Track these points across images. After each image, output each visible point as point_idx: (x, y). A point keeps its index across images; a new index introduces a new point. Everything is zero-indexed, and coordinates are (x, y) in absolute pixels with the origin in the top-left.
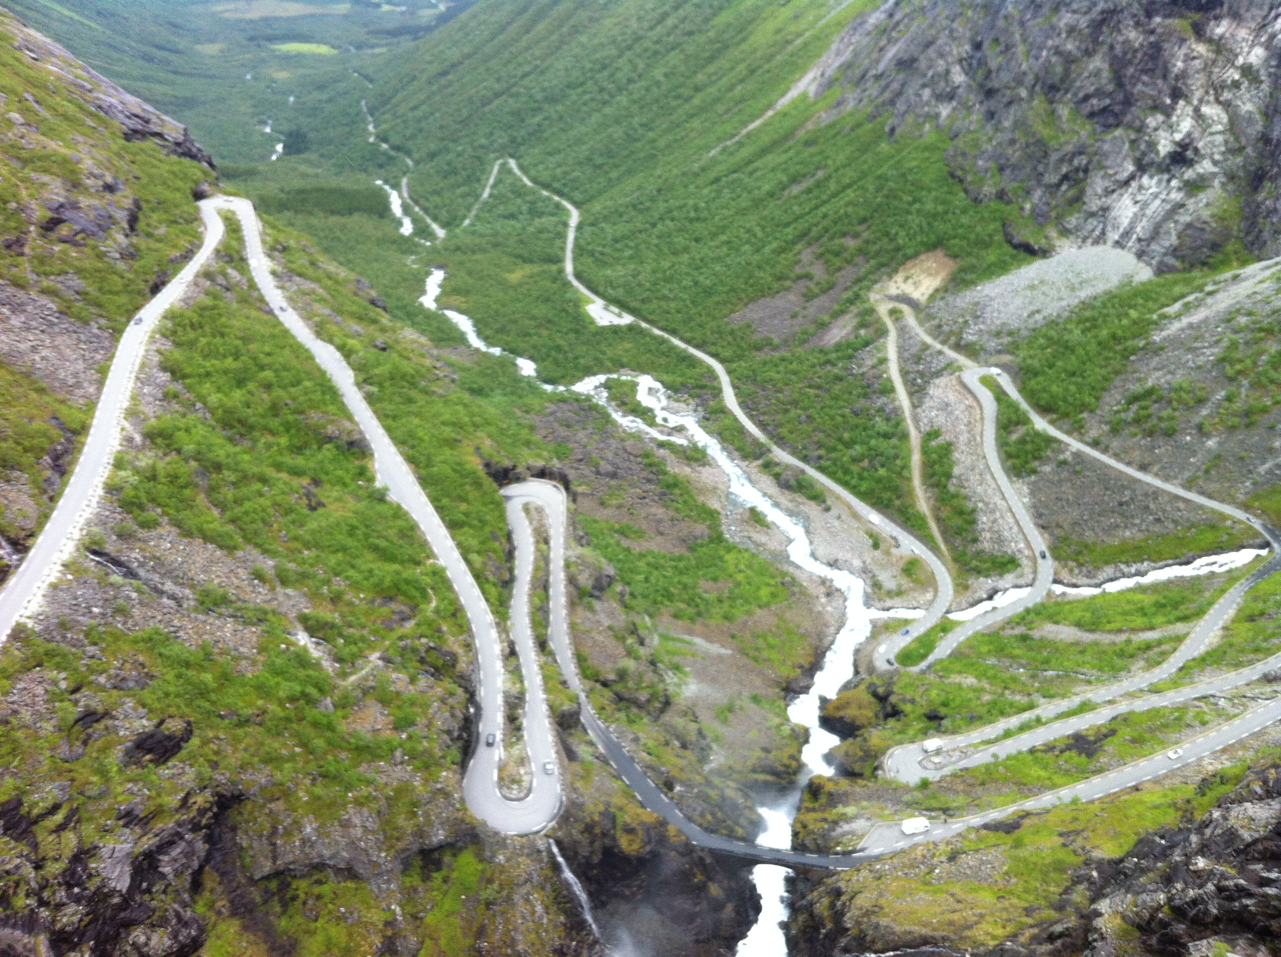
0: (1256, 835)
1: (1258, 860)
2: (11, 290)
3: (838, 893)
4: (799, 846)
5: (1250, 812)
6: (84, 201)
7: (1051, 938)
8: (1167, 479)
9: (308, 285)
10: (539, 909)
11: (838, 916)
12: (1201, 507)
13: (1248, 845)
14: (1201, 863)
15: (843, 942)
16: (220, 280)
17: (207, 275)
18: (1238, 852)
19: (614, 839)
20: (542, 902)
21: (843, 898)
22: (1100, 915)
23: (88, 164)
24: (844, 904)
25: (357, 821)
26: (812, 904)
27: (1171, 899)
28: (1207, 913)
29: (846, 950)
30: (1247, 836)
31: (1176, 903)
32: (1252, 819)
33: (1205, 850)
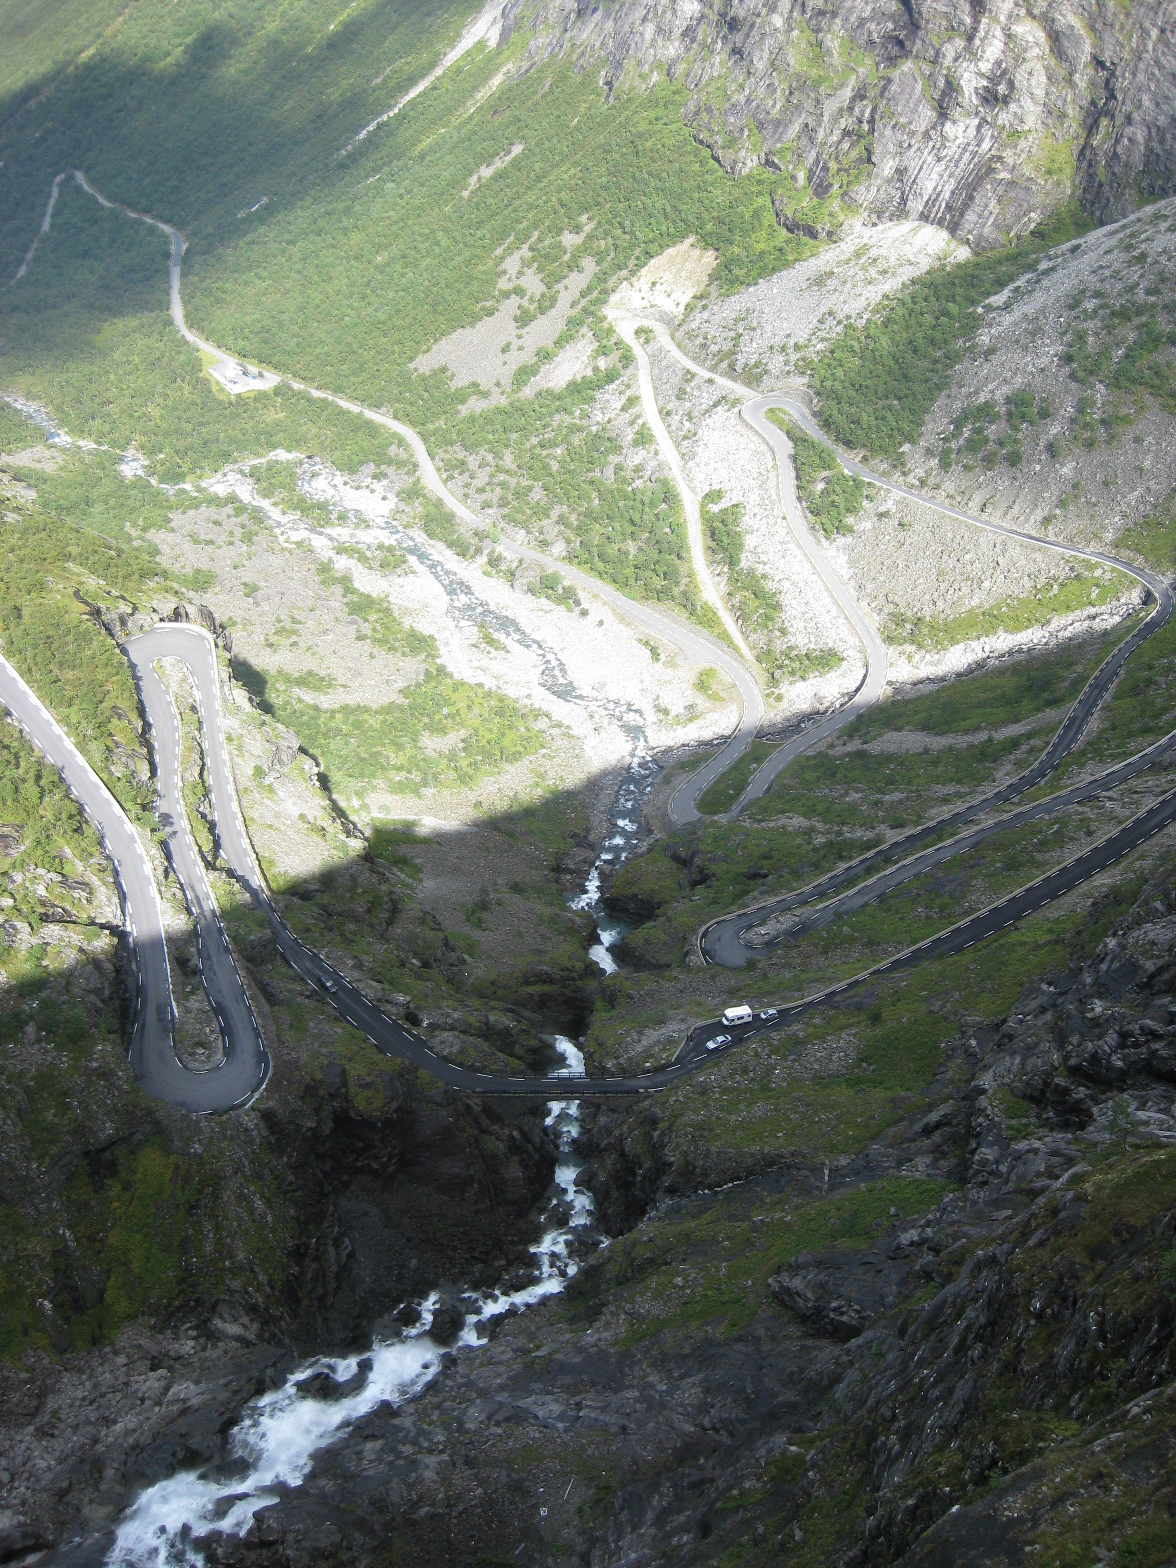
0: (1160, 962)
1: (1166, 993)
3: (654, 1122)
4: (594, 1069)
5: (1151, 935)
10: (259, 1203)
11: (655, 1149)
13: (1152, 976)
14: (1098, 1007)
15: (667, 1180)
18: (1142, 987)
19: (347, 1098)
20: (262, 1197)
21: (661, 1125)
22: (984, 1091)
24: (662, 1134)
26: (621, 1140)
27: (1066, 1058)
28: (1110, 1068)
29: (671, 1191)
30: (1150, 966)
31: (1073, 1062)
32: (1153, 943)
33: (1102, 990)
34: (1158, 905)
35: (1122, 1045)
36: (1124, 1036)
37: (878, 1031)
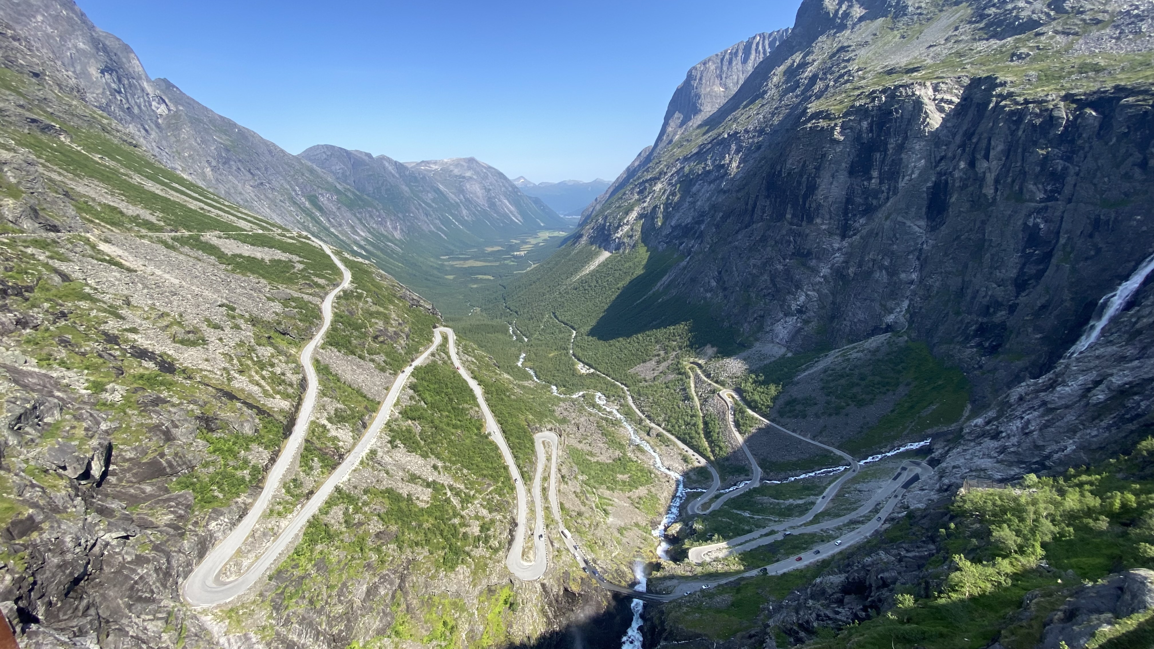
0: (833, 591)
1: (835, 603)
2: (358, 360)
3: (662, 612)
4: (649, 590)
5: (832, 579)
6: (391, 329)
7: (750, 637)
8: (804, 436)
9: (470, 359)
10: (535, 614)
11: (662, 623)
12: (820, 448)
13: (830, 596)
14: (810, 602)
15: (664, 635)
16: (437, 356)
17: (433, 355)
18: (826, 598)
19: (569, 584)
20: (537, 612)
21: (665, 615)
22: (770, 626)
23: (393, 315)
24: (665, 618)
25: (461, 571)
26: (652, 617)
27: (798, 619)
28: (813, 627)
29: (666, 639)
30: (830, 591)
31: (800, 622)
32: (832, 583)
33: (812, 597)
34: (836, 570)
35: (817, 619)
36: (818, 616)
37: (739, 596)
